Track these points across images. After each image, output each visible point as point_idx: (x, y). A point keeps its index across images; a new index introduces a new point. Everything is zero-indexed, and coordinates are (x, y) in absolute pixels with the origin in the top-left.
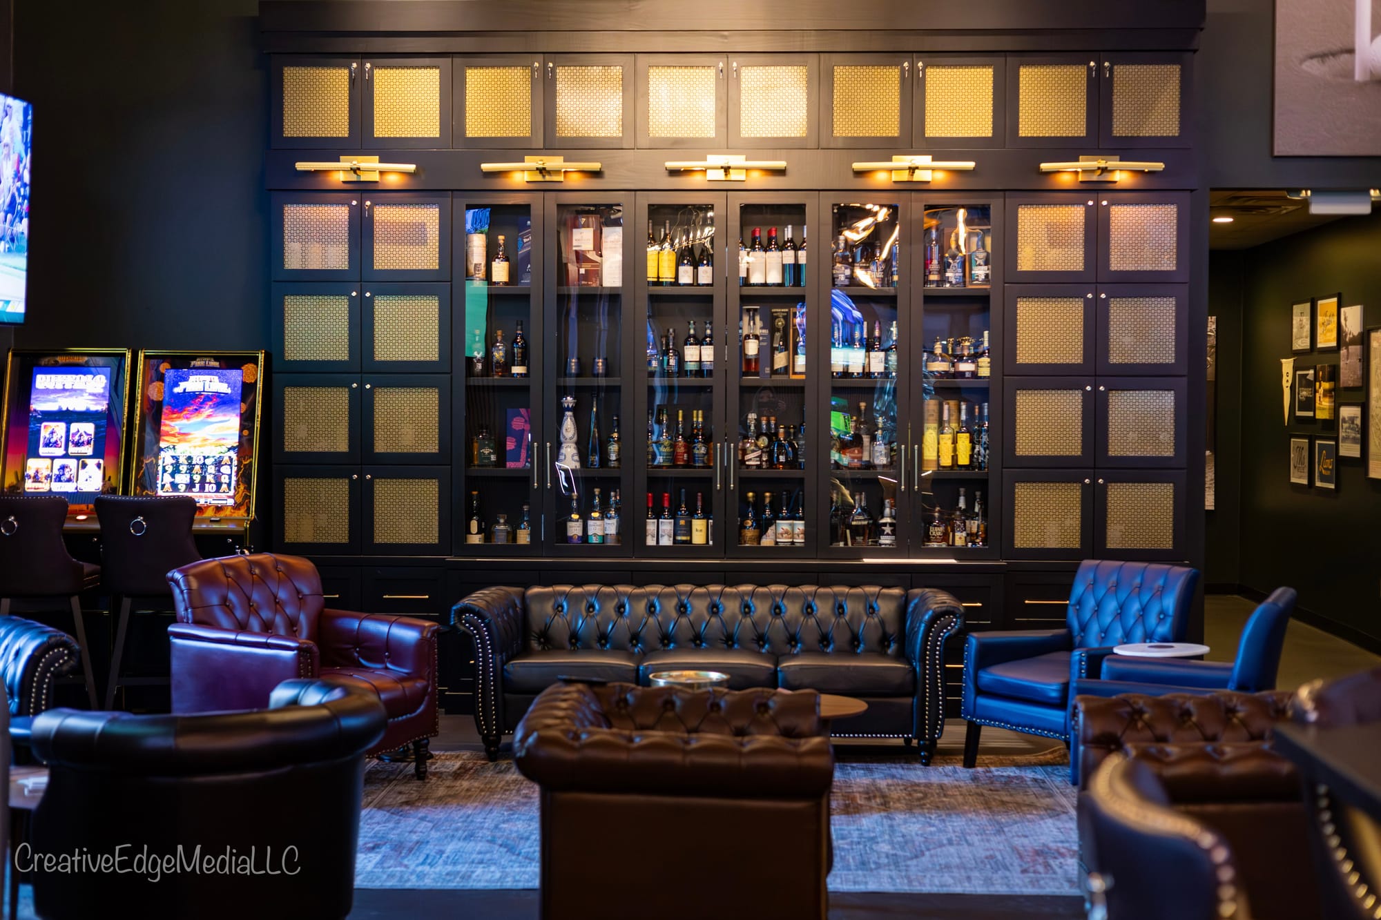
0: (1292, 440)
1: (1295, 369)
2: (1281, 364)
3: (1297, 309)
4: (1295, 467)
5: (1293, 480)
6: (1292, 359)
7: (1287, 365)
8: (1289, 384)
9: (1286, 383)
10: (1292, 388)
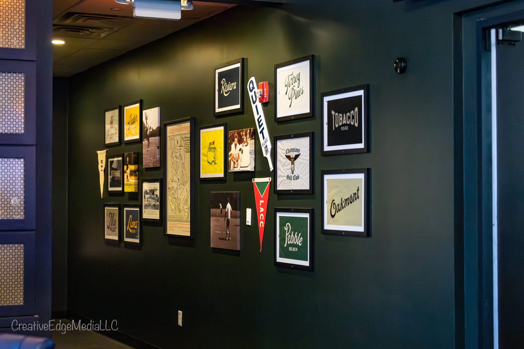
0: (106, 208)
1: (107, 157)
2: (97, 154)
3: (108, 115)
4: (108, 228)
5: (107, 237)
6: (105, 151)
7: (102, 155)
8: (103, 169)
9: (101, 168)
10: (106, 171)
